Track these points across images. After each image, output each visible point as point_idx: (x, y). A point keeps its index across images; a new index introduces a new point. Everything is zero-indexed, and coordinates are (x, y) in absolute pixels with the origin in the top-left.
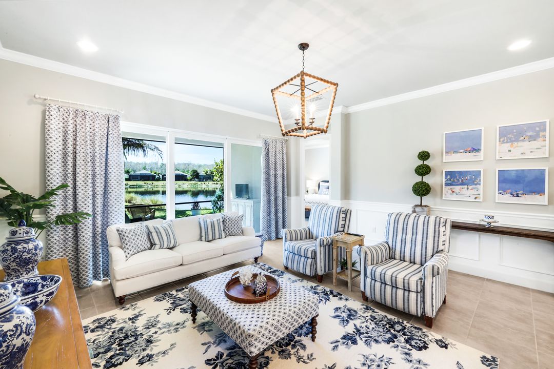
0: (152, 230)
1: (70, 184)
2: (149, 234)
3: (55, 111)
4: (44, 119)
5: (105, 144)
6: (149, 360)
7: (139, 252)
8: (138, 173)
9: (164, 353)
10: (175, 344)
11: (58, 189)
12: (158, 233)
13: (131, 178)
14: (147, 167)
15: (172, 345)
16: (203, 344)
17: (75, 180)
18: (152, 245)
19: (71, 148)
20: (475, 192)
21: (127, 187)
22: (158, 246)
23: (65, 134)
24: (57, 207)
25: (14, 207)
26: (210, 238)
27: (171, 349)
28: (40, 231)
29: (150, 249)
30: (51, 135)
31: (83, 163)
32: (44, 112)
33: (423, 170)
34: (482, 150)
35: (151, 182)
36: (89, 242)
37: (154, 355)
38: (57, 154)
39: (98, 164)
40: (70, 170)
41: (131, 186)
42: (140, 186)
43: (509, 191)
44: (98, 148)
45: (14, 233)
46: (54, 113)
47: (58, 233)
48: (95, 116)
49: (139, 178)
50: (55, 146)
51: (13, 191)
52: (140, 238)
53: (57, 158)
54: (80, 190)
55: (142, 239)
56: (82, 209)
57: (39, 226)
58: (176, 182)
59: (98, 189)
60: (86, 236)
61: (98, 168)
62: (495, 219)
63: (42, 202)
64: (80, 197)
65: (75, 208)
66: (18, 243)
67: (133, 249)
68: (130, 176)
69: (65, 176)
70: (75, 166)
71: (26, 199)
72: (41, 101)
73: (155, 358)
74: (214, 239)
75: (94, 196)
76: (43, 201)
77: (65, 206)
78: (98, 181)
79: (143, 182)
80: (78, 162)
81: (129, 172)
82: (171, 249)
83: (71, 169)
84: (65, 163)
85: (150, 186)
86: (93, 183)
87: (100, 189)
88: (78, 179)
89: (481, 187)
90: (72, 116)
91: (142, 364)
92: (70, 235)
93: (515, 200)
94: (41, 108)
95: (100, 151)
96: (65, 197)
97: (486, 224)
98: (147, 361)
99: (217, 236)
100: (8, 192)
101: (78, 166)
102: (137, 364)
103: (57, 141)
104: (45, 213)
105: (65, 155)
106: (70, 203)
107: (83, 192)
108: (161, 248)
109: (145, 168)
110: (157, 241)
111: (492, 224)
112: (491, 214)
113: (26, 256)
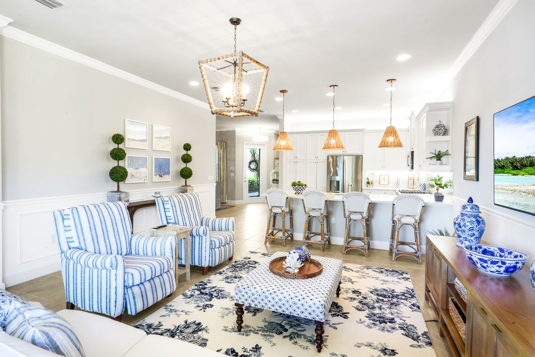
6: (386, 349)
9: (370, 346)
10: (355, 346)
15: (359, 347)
16: (336, 328)
27: (362, 344)
37: (380, 350)
73: (380, 347)
91: (393, 351)
98: (387, 349)
102: (397, 353)
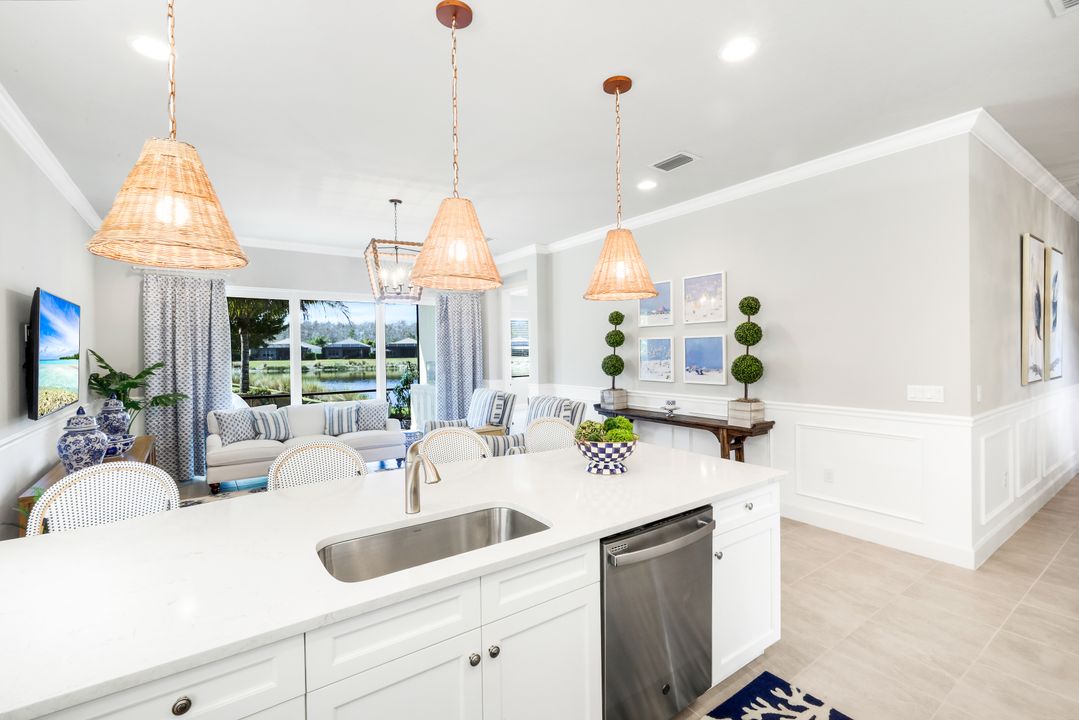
0: (258, 417)
1: (169, 363)
2: (254, 422)
3: (152, 282)
4: (142, 291)
5: (207, 315)
7: (238, 440)
8: (340, 343)
11: (154, 367)
12: (265, 421)
13: (327, 353)
14: (357, 332)
17: (174, 358)
18: (257, 435)
19: (170, 321)
20: (665, 369)
21: (318, 370)
22: (263, 436)
23: (164, 305)
24: (155, 387)
25: (113, 387)
26: (336, 432)
28: (136, 412)
29: (254, 438)
30: (149, 309)
31: (183, 338)
32: (142, 283)
33: (616, 339)
34: (671, 312)
35: (360, 361)
36: (189, 429)
38: (155, 329)
39: (200, 339)
40: (169, 348)
41: (326, 368)
42: (343, 369)
43: (694, 367)
44: (199, 321)
45: (106, 404)
46: (152, 283)
47: (157, 416)
48: (197, 282)
49: (341, 353)
50: (153, 320)
51: (111, 370)
52: (240, 424)
53: (155, 334)
54: (180, 369)
55: (243, 426)
56: (182, 391)
57: (135, 405)
58: (389, 360)
59: (200, 368)
60: (186, 422)
61: (200, 344)
62: (677, 405)
63: (139, 381)
64: (180, 377)
65: (175, 389)
66: (109, 412)
67: (231, 437)
68: (324, 350)
69: (165, 353)
70: (174, 342)
71: (123, 377)
72: (139, 272)
74: (341, 433)
75: (195, 376)
76: (141, 380)
77: (165, 387)
78: (200, 358)
79: (347, 361)
80: (177, 338)
81: (325, 343)
82: (282, 441)
83: (171, 346)
84: (164, 338)
85: (359, 368)
86: (195, 361)
87: (202, 369)
88: (177, 357)
89: (671, 361)
90: (170, 285)
92: (170, 420)
93: (699, 379)
94: (139, 279)
95: (201, 324)
96: (165, 377)
97: (667, 411)
99: (345, 429)
100: (107, 372)
101: (177, 342)
103: (155, 315)
104: (143, 393)
105: (164, 330)
106: (170, 383)
107: (183, 371)
108: (268, 437)
109: (352, 335)
110: (262, 430)
111: (675, 412)
112: (671, 399)
113: (115, 424)
